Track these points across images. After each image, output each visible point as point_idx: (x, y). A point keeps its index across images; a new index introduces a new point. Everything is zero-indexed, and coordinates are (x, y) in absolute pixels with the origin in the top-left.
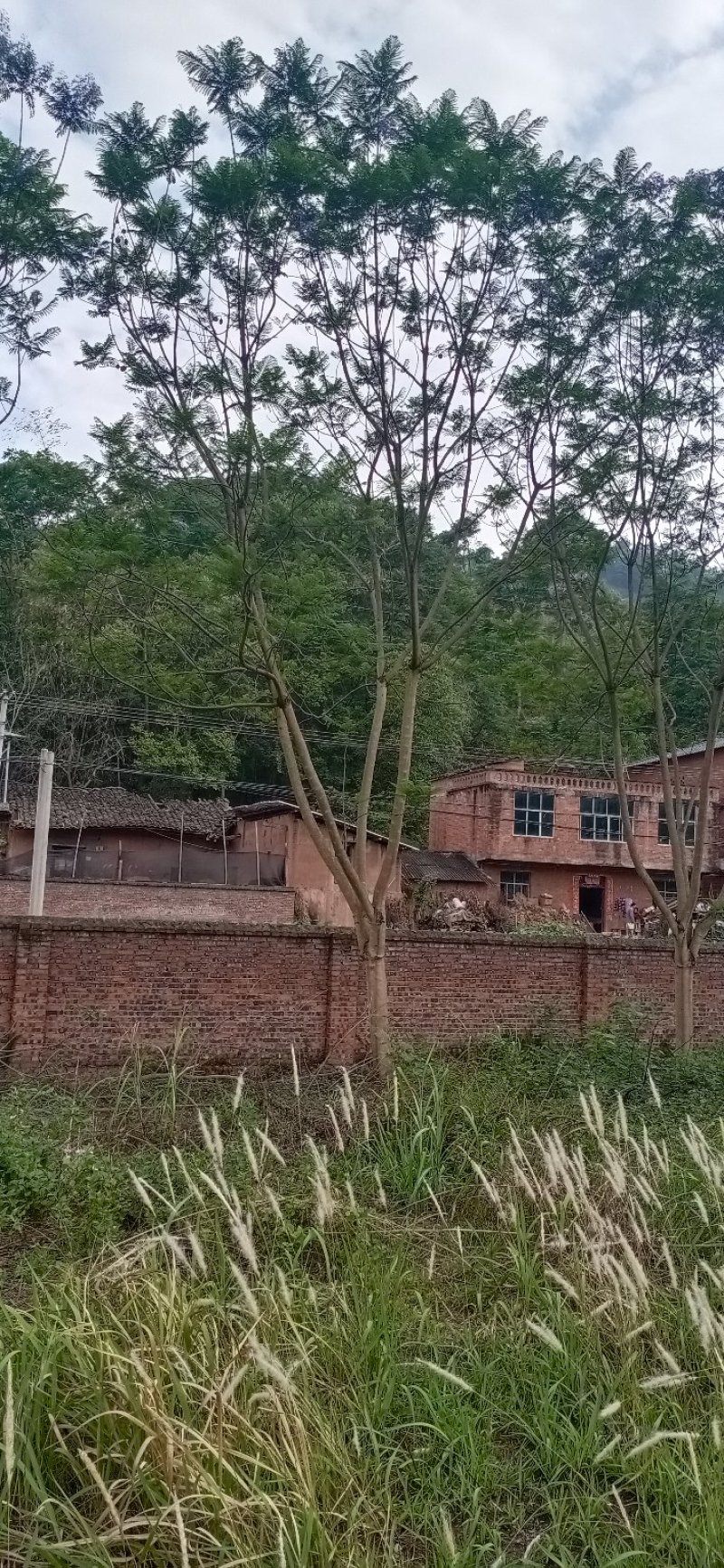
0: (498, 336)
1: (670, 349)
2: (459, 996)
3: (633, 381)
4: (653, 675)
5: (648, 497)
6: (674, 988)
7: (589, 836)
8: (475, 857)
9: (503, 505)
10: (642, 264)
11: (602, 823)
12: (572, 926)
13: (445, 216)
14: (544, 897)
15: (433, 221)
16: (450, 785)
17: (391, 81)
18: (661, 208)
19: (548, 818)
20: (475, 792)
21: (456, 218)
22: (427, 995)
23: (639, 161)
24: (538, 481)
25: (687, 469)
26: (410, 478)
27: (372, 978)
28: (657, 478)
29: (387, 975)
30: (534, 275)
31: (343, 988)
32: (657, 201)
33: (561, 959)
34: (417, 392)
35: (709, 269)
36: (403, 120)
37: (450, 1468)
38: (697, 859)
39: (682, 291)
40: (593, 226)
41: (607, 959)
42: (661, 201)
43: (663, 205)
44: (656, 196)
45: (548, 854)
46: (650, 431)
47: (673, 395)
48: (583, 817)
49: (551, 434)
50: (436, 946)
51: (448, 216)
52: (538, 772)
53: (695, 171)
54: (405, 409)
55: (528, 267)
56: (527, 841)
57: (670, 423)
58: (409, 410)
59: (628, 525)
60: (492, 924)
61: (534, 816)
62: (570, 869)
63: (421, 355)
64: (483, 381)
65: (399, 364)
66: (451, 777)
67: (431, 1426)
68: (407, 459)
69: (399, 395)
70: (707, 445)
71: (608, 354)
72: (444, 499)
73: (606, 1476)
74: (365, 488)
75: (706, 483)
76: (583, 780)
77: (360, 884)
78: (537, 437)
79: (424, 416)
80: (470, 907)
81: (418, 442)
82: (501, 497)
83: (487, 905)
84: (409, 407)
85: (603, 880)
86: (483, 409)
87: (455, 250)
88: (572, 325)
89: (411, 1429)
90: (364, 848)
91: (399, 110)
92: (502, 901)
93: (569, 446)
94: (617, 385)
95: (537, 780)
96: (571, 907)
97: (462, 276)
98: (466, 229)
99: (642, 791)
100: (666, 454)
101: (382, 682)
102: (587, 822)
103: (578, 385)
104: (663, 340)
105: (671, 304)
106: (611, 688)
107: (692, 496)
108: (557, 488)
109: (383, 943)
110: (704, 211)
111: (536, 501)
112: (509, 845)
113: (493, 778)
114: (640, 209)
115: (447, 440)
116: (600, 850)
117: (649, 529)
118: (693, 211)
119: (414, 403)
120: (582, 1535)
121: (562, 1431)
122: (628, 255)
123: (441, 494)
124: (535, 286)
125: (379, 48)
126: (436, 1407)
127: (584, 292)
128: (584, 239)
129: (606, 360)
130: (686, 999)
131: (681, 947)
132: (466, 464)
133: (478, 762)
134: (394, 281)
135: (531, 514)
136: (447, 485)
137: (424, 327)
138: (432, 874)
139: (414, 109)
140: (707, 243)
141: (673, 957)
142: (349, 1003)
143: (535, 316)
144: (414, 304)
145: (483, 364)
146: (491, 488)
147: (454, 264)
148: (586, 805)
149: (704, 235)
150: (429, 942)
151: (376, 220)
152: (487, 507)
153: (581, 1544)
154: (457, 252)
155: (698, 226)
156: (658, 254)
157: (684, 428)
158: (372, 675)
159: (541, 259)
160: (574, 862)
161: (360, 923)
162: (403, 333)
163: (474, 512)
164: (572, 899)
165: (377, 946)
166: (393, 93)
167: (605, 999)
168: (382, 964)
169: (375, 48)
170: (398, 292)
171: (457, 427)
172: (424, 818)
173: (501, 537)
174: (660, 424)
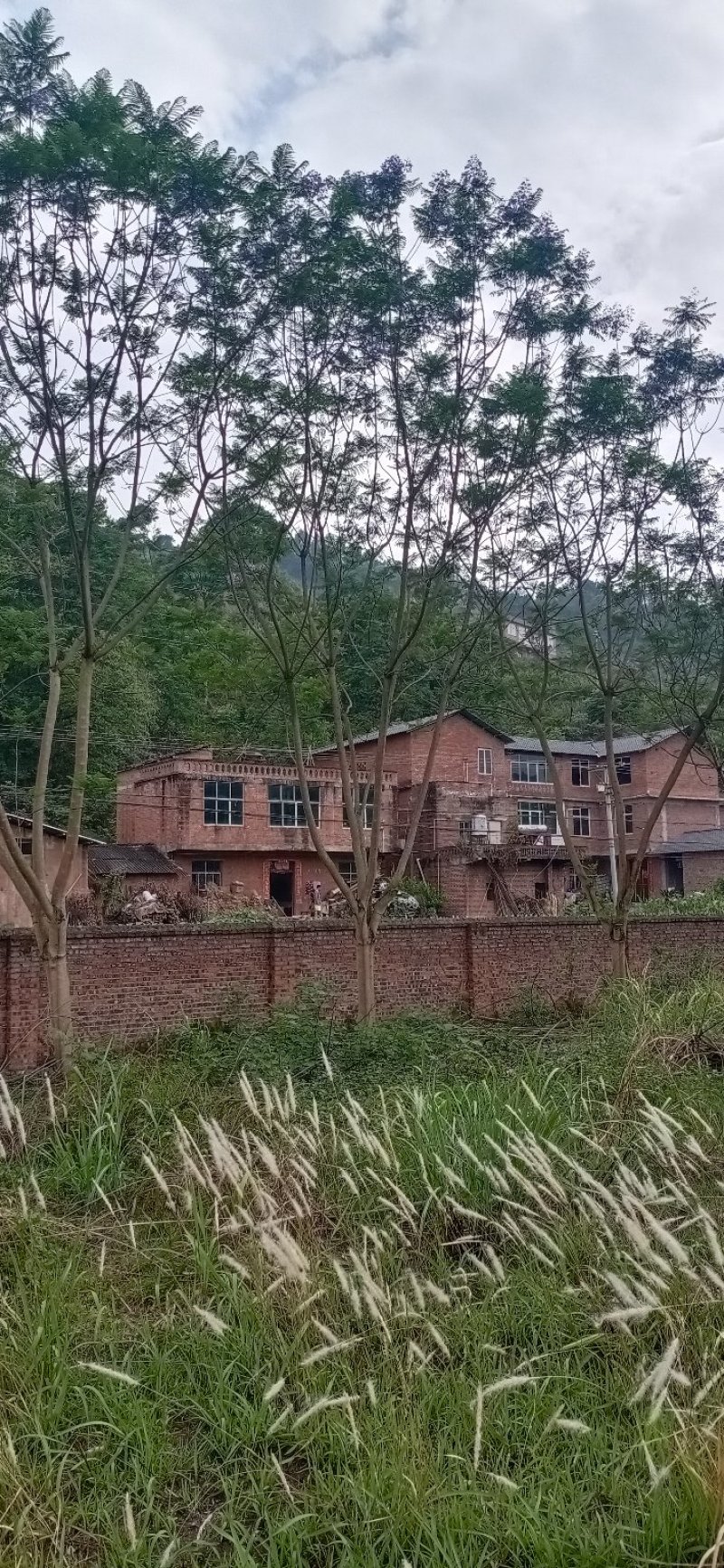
0: (163, 322)
1: (332, 345)
2: (147, 989)
3: (299, 374)
4: (328, 664)
5: (317, 489)
6: (357, 966)
7: (279, 823)
8: (165, 849)
9: (176, 492)
10: (303, 261)
11: (290, 809)
12: (265, 912)
13: (105, 197)
14: (236, 885)
15: (93, 200)
16: (138, 776)
17: (43, 54)
18: (320, 206)
19: (237, 806)
20: (164, 782)
21: (116, 199)
22: (113, 991)
23: (297, 158)
24: (208, 471)
25: (354, 463)
26: (78, 462)
27: (53, 979)
28: (326, 472)
29: (70, 973)
30: (198, 263)
31: (23, 991)
32: (315, 198)
33: (249, 944)
34: (81, 375)
35: (365, 270)
36: (57, 96)
37: (126, 1463)
38: (374, 840)
39: (342, 290)
40: (254, 219)
41: (293, 941)
42: (319, 200)
43: (320, 204)
44: (315, 194)
45: (238, 842)
46: (317, 425)
47: (338, 390)
48: (272, 804)
49: (221, 425)
50: (122, 941)
51: (109, 197)
52: (227, 761)
53: (351, 173)
54: (69, 391)
55: (193, 254)
56: (217, 830)
57: (335, 418)
58: (74, 393)
59: (299, 515)
60: (184, 915)
61: (223, 805)
62: (260, 856)
63: (84, 337)
64: (150, 367)
65: (61, 345)
66: (138, 768)
67: (105, 1424)
68: (72, 443)
69: (61, 376)
70: (371, 441)
71: (275, 348)
72: (113, 484)
73: (281, 1445)
74: (29, 471)
75: (372, 478)
76: (271, 768)
77: (37, 884)
78: (206, 425)
79: (90, 399)
80: (161, 899)
81: (83, 426)
82: (173, 485)
83: (178, 895)
84: (74, 389)
85: (292, 865)
86: (151, 396)
87: (117, 232)
88: (236, 316)
89: (85, 1430)
90: (42, 845)
91: (52, 87)
92: (195, 891)
93: (239, 437)
94: (282, 379)
95: (226, 769)
96: (262, 892)
97: (124, 259)
98: (127, 212)
99: (327, 776)
100: (332, 450)
101: (54, 671)
102: (275, 808)
103: (246, 377)
104: (326, 336)
105: (335, 302)
106: (288, 677)
107: (361, 491)
108: (228, 477)
109: (64, 941)
110: (361, 213)
111: (207, 490)
112: (200, 835)
113: (181, 768)
114: (300, 206)
115: (114, 426)
116: (289, 835)
117: (319, 524)
118: (348, 213)
119: (78, 386)
120: (256, 1507)
121: (237, 1409)
122: (288, 250)
123: (111, 479)
124: (199, 274)
125: (28, 19)
126: (111, 1404)
127: (246, 283)
128: (246, 231)
129: (273, 353)
130: (368, 974)
131: (361, 924)
132: (135, 450)
133: (165, 752)
134: (51, 259)
135: (202, 502)
136: (119, 471)
137: (86, 310)
138: (119, 868)
139: (68, 85)
140: (363, 245)
141: (354, 935)
142: (30, 1006)
143: (200, 305)
144: (76, 285)
145: (150, 350)
146: (163, 476)
147: (116, 246)
148: (273, 792)
149: (360, 237)
150: (113, 938)
151: (30, 196)
152: (159, 494)
153: (255, 1516)
154: (119, 234)
155: (355, 228)
156: (318, 251)
157: (348, 424)
158: (45, 665)
159: (205, 248)
160: (265, 848)
161: (38, 922)
162: (65, 313)
163: (147, 499)
164: (262, 884)
165: (57, 946)
166: (45, 68)
167: (292, 981)
168: (63, 963)
169: (25, 17)
170: (56, 270)
171: (127, 412)
172: (111, 810)
173: (176, 525)
174: (327, 418)
